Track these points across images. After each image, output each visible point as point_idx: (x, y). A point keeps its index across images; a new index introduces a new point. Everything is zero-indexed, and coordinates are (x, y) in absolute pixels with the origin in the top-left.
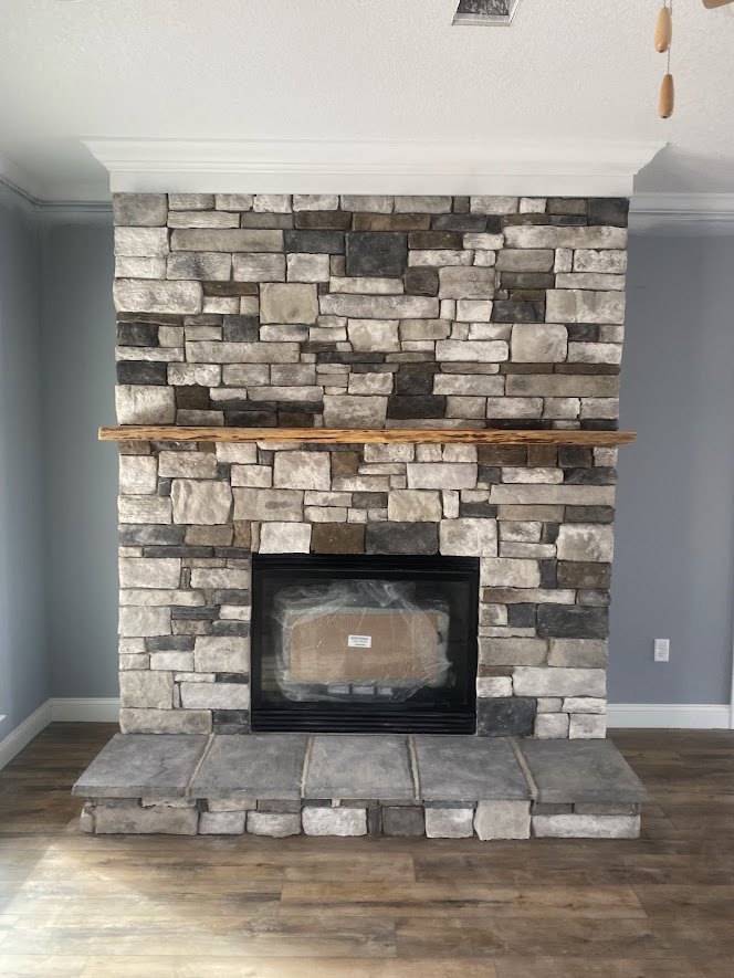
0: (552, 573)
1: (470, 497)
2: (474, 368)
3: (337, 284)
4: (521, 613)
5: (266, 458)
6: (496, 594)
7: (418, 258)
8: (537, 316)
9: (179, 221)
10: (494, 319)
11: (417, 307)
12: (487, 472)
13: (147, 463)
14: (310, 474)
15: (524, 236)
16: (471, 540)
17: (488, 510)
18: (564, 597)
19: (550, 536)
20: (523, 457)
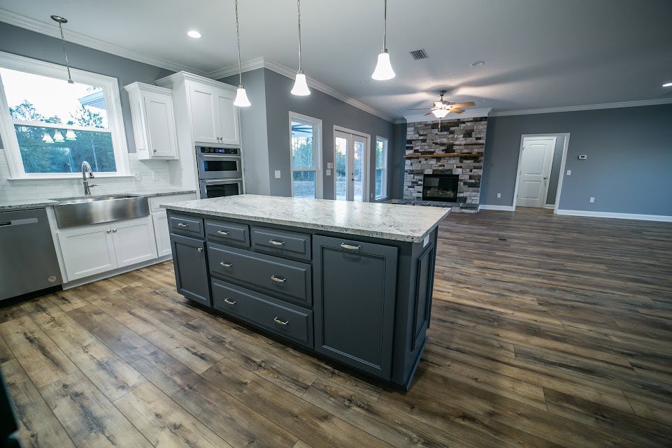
0: (471, 178)
1: (458, 165)
2: (460, 145)
3: (439, 133)
4: (465, 183)
5: (426, 160)
6: (461, 180)
7: (452, 129)
8: (470, 136)
9: (416, 126)
10: (464, 137)
11: (451, 136)
12: (461, 162)
13: (409, 161)
14: (433, 162)
15: (469, 124)
16: (459, 172)
17: (461, 167)
18: (473, 181)
19: (471, 171)
20: (466, 158)
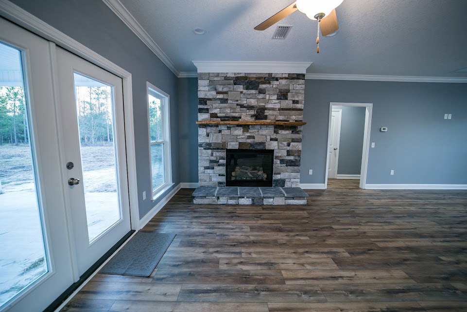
0: (289, 153)
1: (273, 137)
2: (273, 109)
3: (245, 91)
4: (282, 161)
5: (229, 128)
6: (277, 157)
7: (262, 86)
8: (286, 99)
9: (212, 79)
10: (278, 99)
11: (261, 96)
12: (276, 132)
13: (204, 130)
14: (239, 132)
15: (284, 82)
16: (273, 145)
17: (276, 140)
18: (292, 158)
19: (289, 145)
20: (283, 127)
